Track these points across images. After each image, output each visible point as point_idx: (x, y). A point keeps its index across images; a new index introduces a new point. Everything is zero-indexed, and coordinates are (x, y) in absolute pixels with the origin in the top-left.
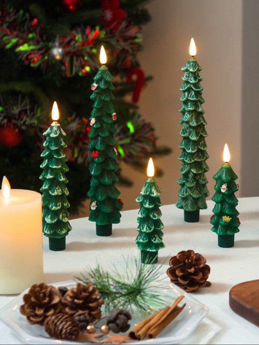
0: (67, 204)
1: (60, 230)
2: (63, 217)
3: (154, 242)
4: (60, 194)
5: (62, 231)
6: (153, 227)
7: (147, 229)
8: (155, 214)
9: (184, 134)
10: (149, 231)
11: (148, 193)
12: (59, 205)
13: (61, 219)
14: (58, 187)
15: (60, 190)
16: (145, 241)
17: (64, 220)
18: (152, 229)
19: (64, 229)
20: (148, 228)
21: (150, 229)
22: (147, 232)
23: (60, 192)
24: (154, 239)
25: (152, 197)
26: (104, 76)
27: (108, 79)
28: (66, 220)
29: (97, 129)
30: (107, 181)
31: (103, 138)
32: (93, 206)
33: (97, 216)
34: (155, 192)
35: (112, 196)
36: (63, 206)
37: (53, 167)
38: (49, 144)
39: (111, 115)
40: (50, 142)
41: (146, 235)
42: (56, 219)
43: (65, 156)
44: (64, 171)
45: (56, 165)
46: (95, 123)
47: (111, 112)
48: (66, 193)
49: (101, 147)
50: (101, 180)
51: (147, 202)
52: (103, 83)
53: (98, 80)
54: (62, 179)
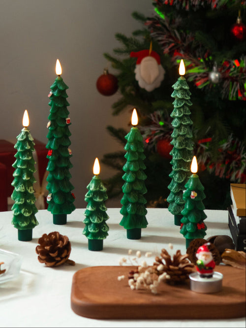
0: (29, 201)
1: (21, 223)
2: (24, 212)
3: (103, 231)
4: (23, 191)
6: (103, 218)
7: (99, 220)
8: (104, 206)
9: (181, 146)
11: (98, 189)
12: (22, 201)
13: (22, 213)
14: (22, 185)
15: (24, 188)
16: (97, 231)
17: (25, 215)
19: (25, 223)
21: (101, 220)
22: (99, 222)
25: (102, 192)
26: (58, 85)
27: (61, 88)
28: (27, 215)
29: (52, 131)
30: (59, 177)
31: (57, 139)
32: (49, 198)
33: (52, 207)
34: (103, 187)
35: (64, 190)
36: (25, 202)
37: (19, 166)
38: (18, 147)
39: (64, 120)
40: (19, 145)
41: (97, 226)
42: (18, 213)
43: (30, 158)
44: (30, 172)
45: (21, 165)
46: (50, 126)
47: (65, 117)
48: (29, 191)
49: (54, 146)
50: (54, 175)
51: (97, 196)
52: (56, 91)
53: (54, 89)
54: (25, 178)
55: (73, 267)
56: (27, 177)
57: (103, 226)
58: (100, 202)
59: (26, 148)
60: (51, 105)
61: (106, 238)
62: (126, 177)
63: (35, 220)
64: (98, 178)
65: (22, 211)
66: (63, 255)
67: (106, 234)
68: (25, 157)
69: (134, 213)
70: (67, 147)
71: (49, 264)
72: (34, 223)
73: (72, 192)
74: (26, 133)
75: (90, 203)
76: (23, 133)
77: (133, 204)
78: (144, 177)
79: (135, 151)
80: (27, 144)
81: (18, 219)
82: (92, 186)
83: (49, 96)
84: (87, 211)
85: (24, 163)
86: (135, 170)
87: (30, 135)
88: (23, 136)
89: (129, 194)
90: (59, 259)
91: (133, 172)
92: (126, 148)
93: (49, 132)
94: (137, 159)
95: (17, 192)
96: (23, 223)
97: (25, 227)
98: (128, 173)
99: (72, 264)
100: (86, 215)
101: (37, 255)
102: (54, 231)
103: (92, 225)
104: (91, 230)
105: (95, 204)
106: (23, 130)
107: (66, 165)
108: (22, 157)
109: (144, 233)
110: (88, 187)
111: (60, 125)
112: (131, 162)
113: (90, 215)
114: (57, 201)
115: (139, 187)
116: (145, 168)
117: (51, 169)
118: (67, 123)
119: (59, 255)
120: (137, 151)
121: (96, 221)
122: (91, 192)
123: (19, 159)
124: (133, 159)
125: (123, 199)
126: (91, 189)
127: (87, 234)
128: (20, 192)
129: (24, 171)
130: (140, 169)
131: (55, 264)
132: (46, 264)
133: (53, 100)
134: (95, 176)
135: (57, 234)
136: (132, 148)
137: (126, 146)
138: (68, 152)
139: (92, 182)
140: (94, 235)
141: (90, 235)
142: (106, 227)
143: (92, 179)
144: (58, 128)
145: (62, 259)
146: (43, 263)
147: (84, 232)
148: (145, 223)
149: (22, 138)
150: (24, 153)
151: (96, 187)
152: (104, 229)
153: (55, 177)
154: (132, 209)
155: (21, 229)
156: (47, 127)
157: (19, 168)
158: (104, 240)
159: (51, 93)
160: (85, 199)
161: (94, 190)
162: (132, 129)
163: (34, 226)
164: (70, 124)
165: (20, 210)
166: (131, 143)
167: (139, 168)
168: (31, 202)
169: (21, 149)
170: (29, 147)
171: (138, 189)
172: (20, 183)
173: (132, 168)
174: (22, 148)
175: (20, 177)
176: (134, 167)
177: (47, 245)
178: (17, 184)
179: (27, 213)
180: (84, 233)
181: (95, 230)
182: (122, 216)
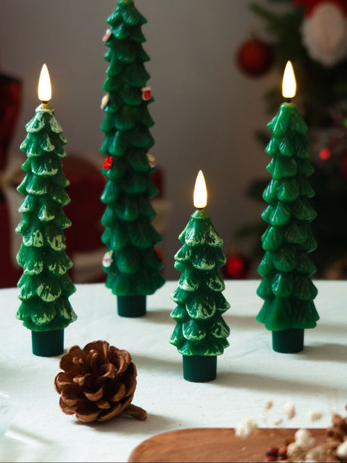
0: (54, 268)
1: (36, 316)
2: (43, 293)
3: (217, 336)
4: (39, 245)
5: (41, 318)
6: (214, 307)
7: (205, 313)
8: (218, 281)
10: (209, 316)
11: (203, 241)
12: (38, 267)
13: (39, 295)
14: (38, 231)
15: (41, 239)
16: (201, 337)
17: (44, 298)
18: (213, 312)
19: (45, 316)
20: (205, 310)
21: (210, 312)
22: (205, 317)
23: (40, 242)
24: (217, 330)
25: (212, 247)
26: (124, 15)
27: (129, 21)
28: (49, 298)
29: (112, 116)
30: (126, 215)
31: (123, 133)
32: (107, 260)
33: (114, 280)
34: (216, 237)
35: (138, 244)
36: (46, 270)
37: (30, 190)
38: (27, 148)
39: (138, 91)
40: (29, 143)
41: (202, 325)
42: (30, 295)
43: (54, 172)
44: (55, 202)
45: (35, 188)
46: (109, 104)
47: (138, 84)
48: (53, 246)
49: (117, 148)
50: (117, 212)
51: (200, 258)
52: (120, 28)
53: (115, 24)
54: (43, 216)
55: (140, 424)
56: (48, 215)
57: (217, 326)
58: (209, 271)
59: (45, 149)
60: (109, 59)
61: (222, 352)
62: (269, 214)
63: (69, 310)
64: (204, 214)
65: (39, 290)
66: (117, 398)
67: (223, 344)
68: (43, 168)
69: (287, 294)
70: (145, 150)
71: (85, 418)
72: (66, 316)
73: (157, 247)
74: (46, 116)
75: (185, 274)
76: (37, 116)
77: (285, 274)
78: (310, 215)
79: (289, 155)
80: (48, 140)
81: (31, 307)
82: (189, 235)
83: (105, 39)
84: (180, 291)
85: (42, 182)
86: (291, 199)
87: (53, 121)
88: (37, 122)
89: (276, 251)
90: (106, 406)
91: (286, 204)
92: (268, 149)
93: (106, 117)
94: (293, 173)
95: (28, 248)
96: (40, 316)
97: (45, 325)
98: (274, 206)
99: (139, 415)
100: (176, 299)
101: (58, 396)
102: (96, 340)
103: (191, 323)
104: (189, 335)
105: (196, 276)
106: (40, 109)
107: (143, 189)
108: (37, 170)
109: (310, 338)
110: (181, 236)
111: (128, 102)
112: (281, 180)
113: (186, 300)
114: (123, 267)
115: (298, 237)
116: (311, 194)
117: (110, 198)
118: (144, 99)
119: (107, 397)
120: (294, 156)
121: (199, 315)
122: (188, 247)
123: (31, 174)
124: (286, 174)
125: (263, 263)
126: (187, 241)
127: (180, 343)
128: (33, 248)
129: (41, 200)
130: (302, 198)
131: (99, 417)
132: (77, 416)
133: (113, 47)
134: (197, 212)
135: (104, 347)
136: (283, 148)
137: (270, 144)
138: (146, 161)
139: (191, 226)
140: (195, 346)
141: (186, 347)
142: (223, 328)
143: (190, 218)
144: (126, 109)
145: (113, 405)
146: (72, 413)
147: (172, 338)
148: (311, 317)
149: (36, 127)
150: (41, 160)
151: (198, 236)
152: (219, 333)
153: (120, 216)
154: (284, 286)
155: (36, 331)
156: (102, 107)
157: (31, 194)
158: (218, 357)
159: (108, 32)
160: (176, 264)
161: (194, 243)
162: (283, 106)
163: (67, 322)
164: (152, 100)
165: (35, 288)
166: (280, 137)
167: (297, 195)
168: (57, 269)
169: (33, 152)
170: (52, 148)
171: (296, 241)
172: (33, 228)
173: (282, 195)
174: (37, 149)
175: (32, 215)
176: (289, 192)
177: (79, 373)
178: (26, 231)
179: (50, 295)
180: (173, 341)
181: (198, 335)
182: (261, 302)
